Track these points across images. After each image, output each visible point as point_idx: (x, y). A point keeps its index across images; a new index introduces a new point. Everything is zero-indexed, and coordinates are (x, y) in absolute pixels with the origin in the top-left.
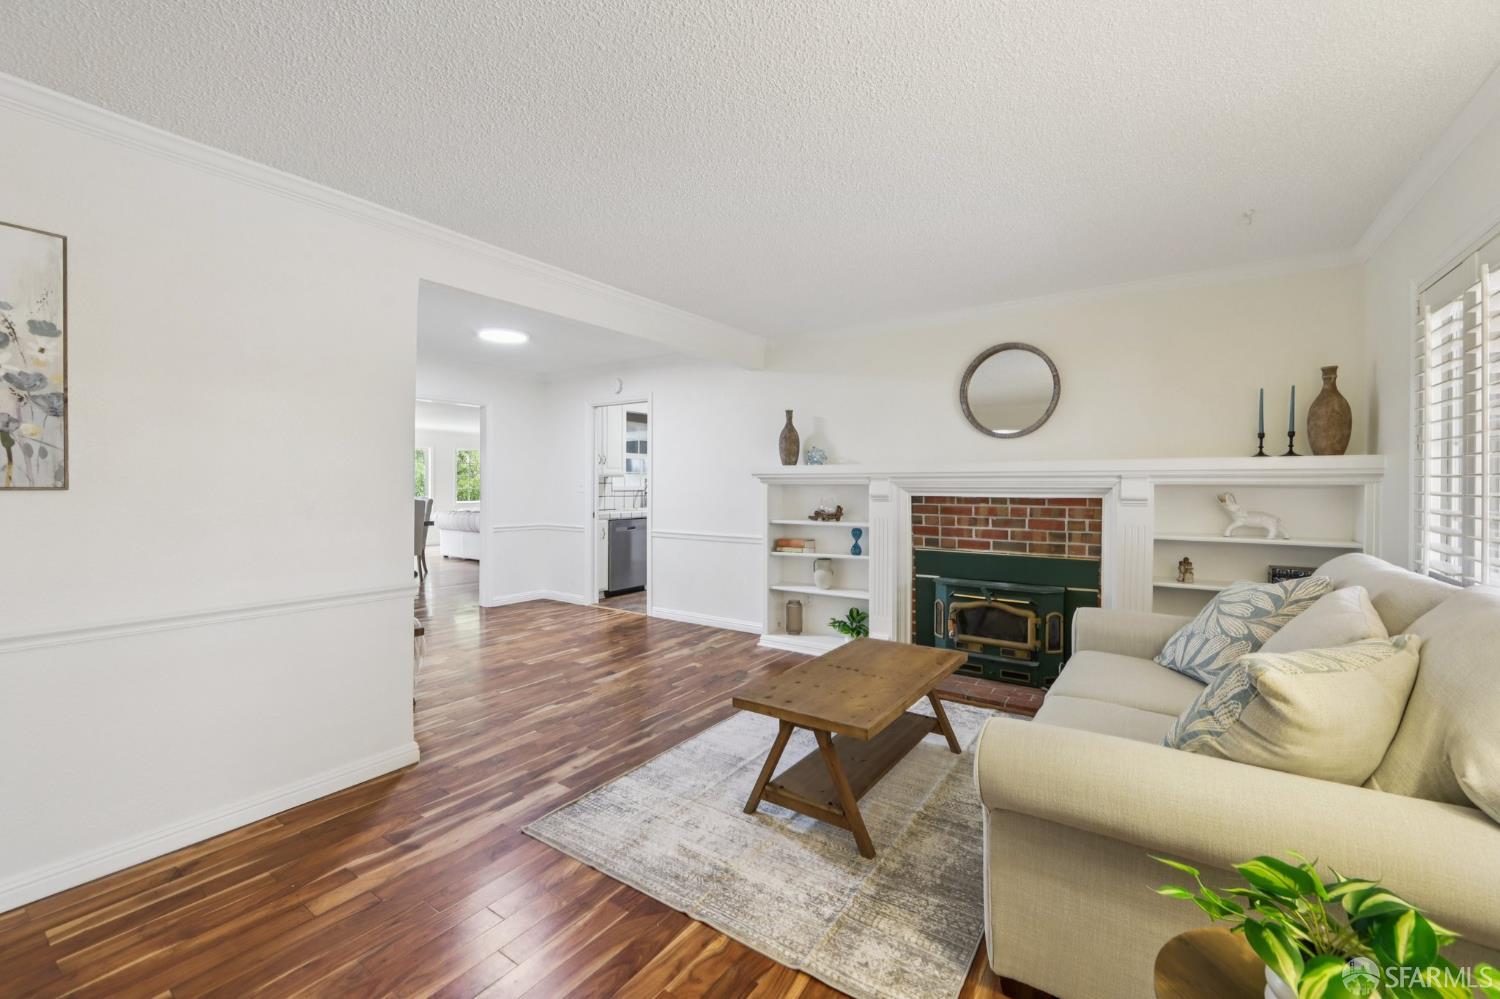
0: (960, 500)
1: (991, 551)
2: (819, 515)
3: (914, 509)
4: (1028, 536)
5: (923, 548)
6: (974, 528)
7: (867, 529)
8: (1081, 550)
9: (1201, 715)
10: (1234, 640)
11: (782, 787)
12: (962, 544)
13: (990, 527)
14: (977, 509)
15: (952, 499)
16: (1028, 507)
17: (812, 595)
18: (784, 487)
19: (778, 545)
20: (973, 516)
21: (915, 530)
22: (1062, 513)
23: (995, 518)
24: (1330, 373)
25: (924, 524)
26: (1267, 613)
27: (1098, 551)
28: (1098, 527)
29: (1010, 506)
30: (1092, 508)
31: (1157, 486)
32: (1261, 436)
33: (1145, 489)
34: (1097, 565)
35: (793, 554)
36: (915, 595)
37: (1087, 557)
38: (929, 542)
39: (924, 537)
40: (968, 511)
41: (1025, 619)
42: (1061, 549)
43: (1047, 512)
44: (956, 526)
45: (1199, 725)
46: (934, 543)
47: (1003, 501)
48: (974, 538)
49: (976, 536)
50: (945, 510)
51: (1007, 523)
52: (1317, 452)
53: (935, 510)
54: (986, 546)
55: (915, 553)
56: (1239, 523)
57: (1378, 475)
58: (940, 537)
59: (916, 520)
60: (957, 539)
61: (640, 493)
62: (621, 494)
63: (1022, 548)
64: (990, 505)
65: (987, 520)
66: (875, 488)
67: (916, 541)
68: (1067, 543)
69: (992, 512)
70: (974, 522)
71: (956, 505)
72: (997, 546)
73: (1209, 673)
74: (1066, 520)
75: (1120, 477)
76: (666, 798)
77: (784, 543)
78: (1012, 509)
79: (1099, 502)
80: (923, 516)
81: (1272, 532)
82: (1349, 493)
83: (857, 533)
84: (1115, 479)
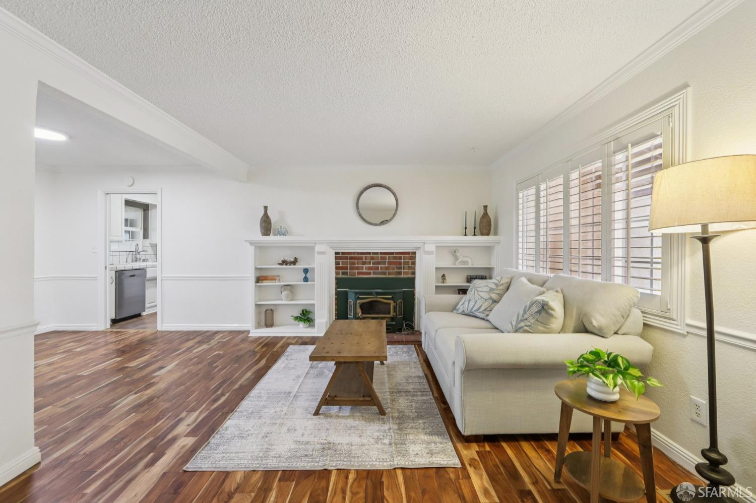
0: (358, 253)
1: (372, 276)
2: (284, 262)
3: (336, 258)
4: (387, 268)
5: (341, 276)
6: (364, 266)
7: (313, 269)
8: (407, 273)
9: (522, 321)
10: (486, 300)
11: (336, 396)
12: (359, 273)
13: (371, 265)
14: (366, 257)
15: (354, 253)
16: (387, 256)
17: (278, 305)
18: (260, 248)
19: (258, 280)
20: (364, 260)
21: (337, 268)
22: (400, 258)
23: (373, 261)
24: (486, 207)
25: (341, 265)
26: (494, 289)
27: (414, 273)
28: (414, 263)
29: (380, 256)
30: (412, 255)
31: (436, 247)
32: (466, 228)
33: (431, 248)
34: (413, 279)
35: (269, 284)
36: (336, 299)
37: (410, 276)
38: (343, 274)
39: (341, 271)
40: (362, 258)
41: (390, 304)
42: (400, 273)
43: (395, 258)
44: (356, 265)
45: (522, 324)
46: (346, 273)
47: (377, 253)
48: (364, 271)
49: (365, 269)
50: (351, 258)
51: (379, 263)
52: (482, 234)
53: (346, 258)
54: (370, 274)
55: (337, 279)
56: (460, 260)
57: (499, 243)
58: (349, 271)
59: (337, 263)
60: (356, 271)
61: (131, 253)
62: (118, 253)
63: (385, 273)
64: (371, 255)
65: (370, 262)
66: (318, 248)
67: (337, 273)
68: (402, 271)
69: (372, 258)
70: (364, 263)
71: (356, 255)
72: (374, 273)
73: (480, 313)
74: (402, 261)
75: (424, 243)
76: (265, 423)
77: (263, 278)
78: (381, 257)
79: (414, 253)
80: (341, 261)
81: (470, 264)
82: (489, 249)
83: (306, 271)
84: (423, 244)
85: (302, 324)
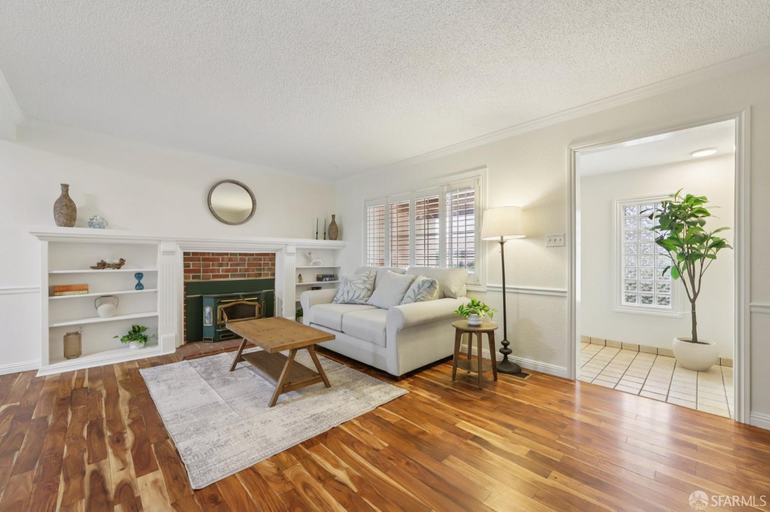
0: (213, 254)
1: (230, 279)
2: (102, 265)
3: (185, 259)
4: (247, 270)
5: (191, 280)
6: (221, 268)
8: (267, 275)
12: (214, 277)
13: (229, 267)
14: (222, 258)
15: (209, 254)
16: (247, 257)
17: (86, 325)
19: (53, 291)
20: (221, 262)
21: (185, 271)
22: (260, 260)
23: (231, 263)
24: (334, 216)
25: (191, 268)
27: (273, 274)
28: (274, 265)
29: (239, 257)
30: (272, 257)
31: (297, 249)
32: (317, 233)
33: (292, 249)
34: (273, 280)
35: (77, 296)
36: (185, 308)
37: (270, 277)
38: (194, 277)
39: (191, 275)
40: (218, 260)
41: (255, 306)
42: (260, 275)
43: (254, 259)
44: (211, 268)
46: (198, 277)
47: (235, 254)
48: (221, 273)
49: (222, 272)
50: (204, 260)
51: (237, 265)
52: (331, 239)
53: (199, 260)
54: (227, 276)
55: (186, 284)
57: (344, 247)
58: (201, 274)
59: (186, 266)
60: (211, 274)
63: (244, 276)
64: (229, 256)
65: (228, 264)
66: (162, 247)
67: (186, 277)
68: (262, 272)
69: (230, 260)
70: (221, 265)
71: (211, 256)
72: (232, 276)
74: (262, 262)
75: (287, 245)
77: (62, 289)
78: (240, 258)
79: (274, 255)
80: (191, 263)
82: (334, 252)
83: (139, 276)
84: (285, 246)
85: (134, 345)
